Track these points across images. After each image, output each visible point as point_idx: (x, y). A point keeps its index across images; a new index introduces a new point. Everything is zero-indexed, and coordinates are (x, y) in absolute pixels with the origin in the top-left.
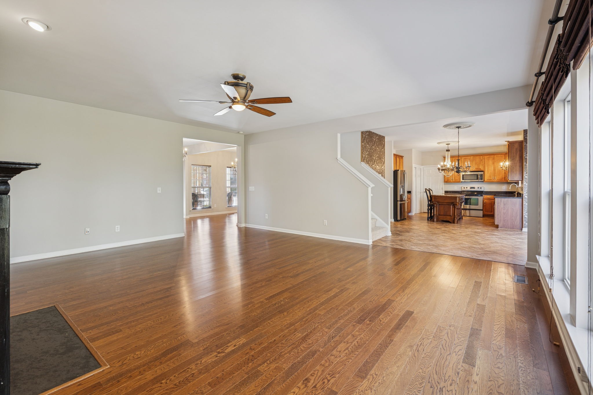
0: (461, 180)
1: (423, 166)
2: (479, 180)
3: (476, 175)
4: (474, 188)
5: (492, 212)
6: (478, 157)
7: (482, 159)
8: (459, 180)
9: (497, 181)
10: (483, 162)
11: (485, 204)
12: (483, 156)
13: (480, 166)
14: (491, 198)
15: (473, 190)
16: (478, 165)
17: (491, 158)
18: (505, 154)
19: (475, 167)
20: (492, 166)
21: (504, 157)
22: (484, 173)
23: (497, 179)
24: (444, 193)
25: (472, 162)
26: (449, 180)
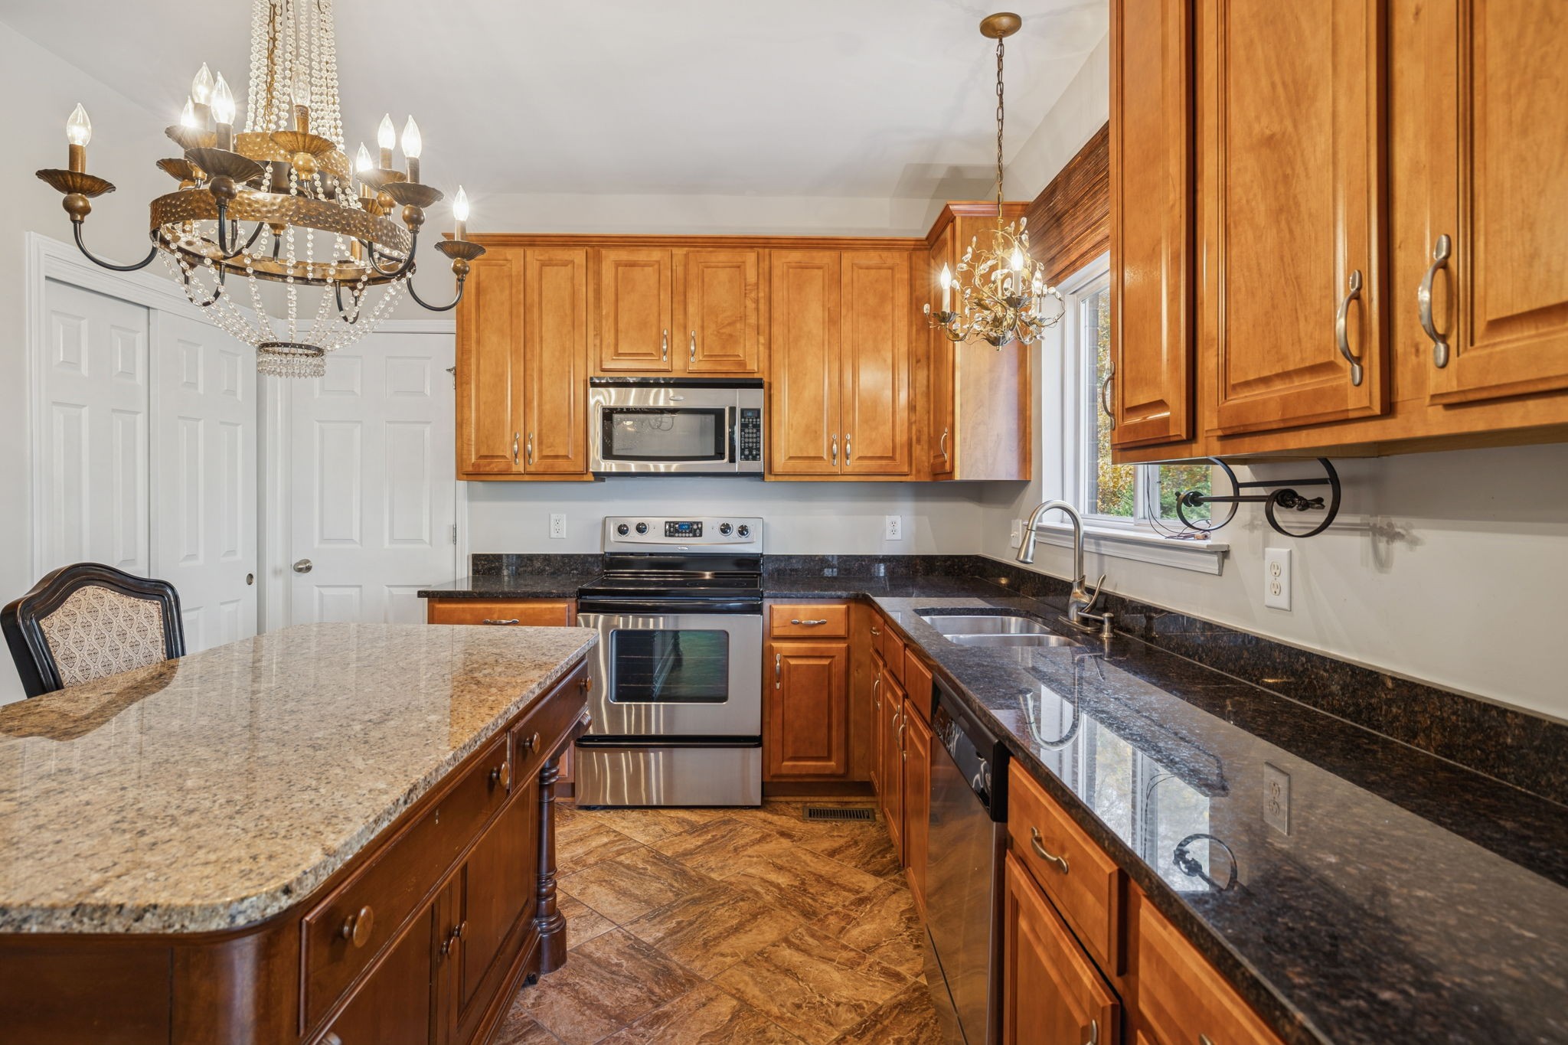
0: (597, 462)
2: (732, 460)
3: (711, 418)
4: (693, 529)
5: (829, 758)
6: (723, 256)
7: (751, 276)
8: (576, 455)
9: (857, 470)
10: (763, 307)
11: (778, 685)
12: (761, 250)
13: (742, 341)
14: (824, 623)
15: (685, 549)
16: (723, 331)
17: (820, 272)
18: (914, 249)
19: (699, 341)
20: (826, 347)
21: (906, 276)
22: (769, 398)
23: (860, 458)
24: (471, 574)
25: (682, 298)
26: (493, 457)
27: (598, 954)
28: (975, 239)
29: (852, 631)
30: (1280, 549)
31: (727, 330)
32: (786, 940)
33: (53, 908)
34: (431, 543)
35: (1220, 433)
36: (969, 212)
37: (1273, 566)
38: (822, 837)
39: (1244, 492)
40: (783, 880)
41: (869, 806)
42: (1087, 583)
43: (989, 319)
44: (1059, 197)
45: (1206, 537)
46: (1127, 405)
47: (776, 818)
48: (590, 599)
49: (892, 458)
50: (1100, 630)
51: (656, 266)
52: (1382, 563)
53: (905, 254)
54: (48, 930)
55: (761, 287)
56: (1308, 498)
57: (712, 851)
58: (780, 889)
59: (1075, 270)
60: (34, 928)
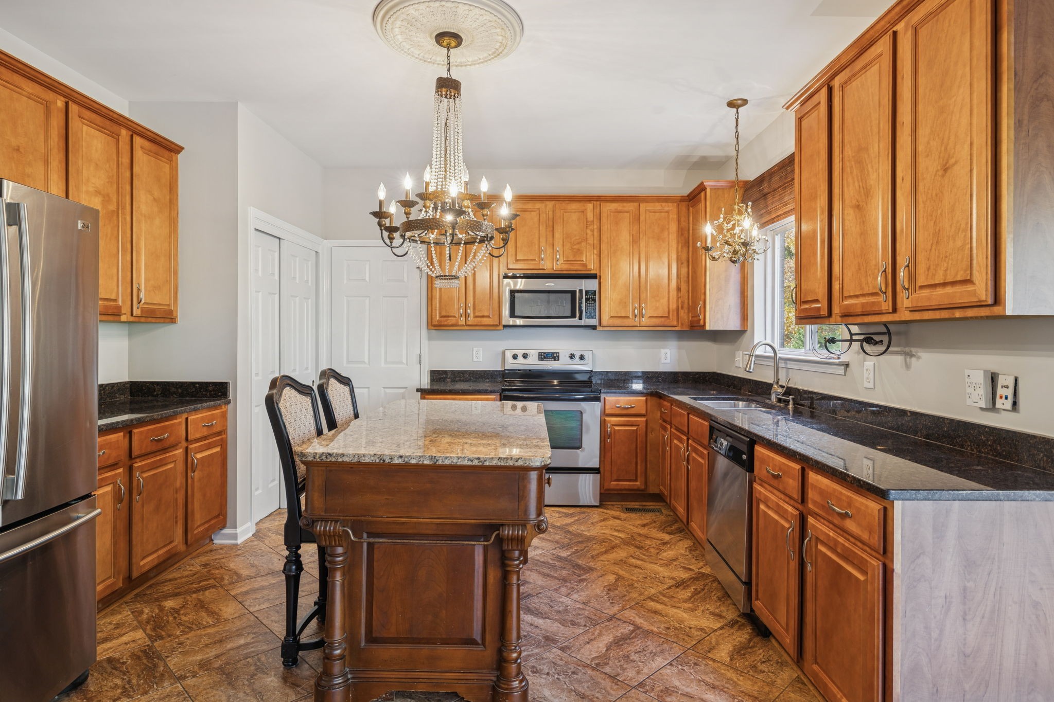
0: (506, 319)
1: (327, 243)
2: (580, 318)
3: (569, 295)
4: (554, 357)
5: (636, 480)
6: (574, 206)
7: (590, 216)
8: (493, 315)
9: (648, 324)
10: (596, 234)
11: (608, 440)
12: (595, 202)
13: (585, 252)
14: (633, 407)
15: (550, 368)
16: (575, 247)
17: (627, 215)
18: (680, 201)
19: (561, 252)
20: (631, 256)
21: (676, 216)
22: (600, 284)
23: (650, 317)
24: (429, 381)
25: (552, 229)
26: (449, 316)
27: (542, 560)
28: (723, 209)
29: (648, 412)
30: (870, 363)
31: (576, 247)
32: (632, 556)
33: (492, 458)
34: (407, 364)
35: (840, 315)
36: (714, 186)
37: (867, 370)
38: (636, 519)
39: (854, 337)
40: (622, 535)
41: (657, 507)
42: (780, 383)
43: (732, 251)
44: (765, 185)
45: (839, 358)
46: (802, 300)
47: (608, 511)
48: (507, 393)
49: (668, 317)
50: (788, 404)
51: (538, 212)
52: (908, 366)
53: (675, 204)
54: (491, 464)
55: (595, 222)
56: (877, 340)
57: (581, 524)
58: (622, 538)
59: (774, 222)
60: (487, 463)
